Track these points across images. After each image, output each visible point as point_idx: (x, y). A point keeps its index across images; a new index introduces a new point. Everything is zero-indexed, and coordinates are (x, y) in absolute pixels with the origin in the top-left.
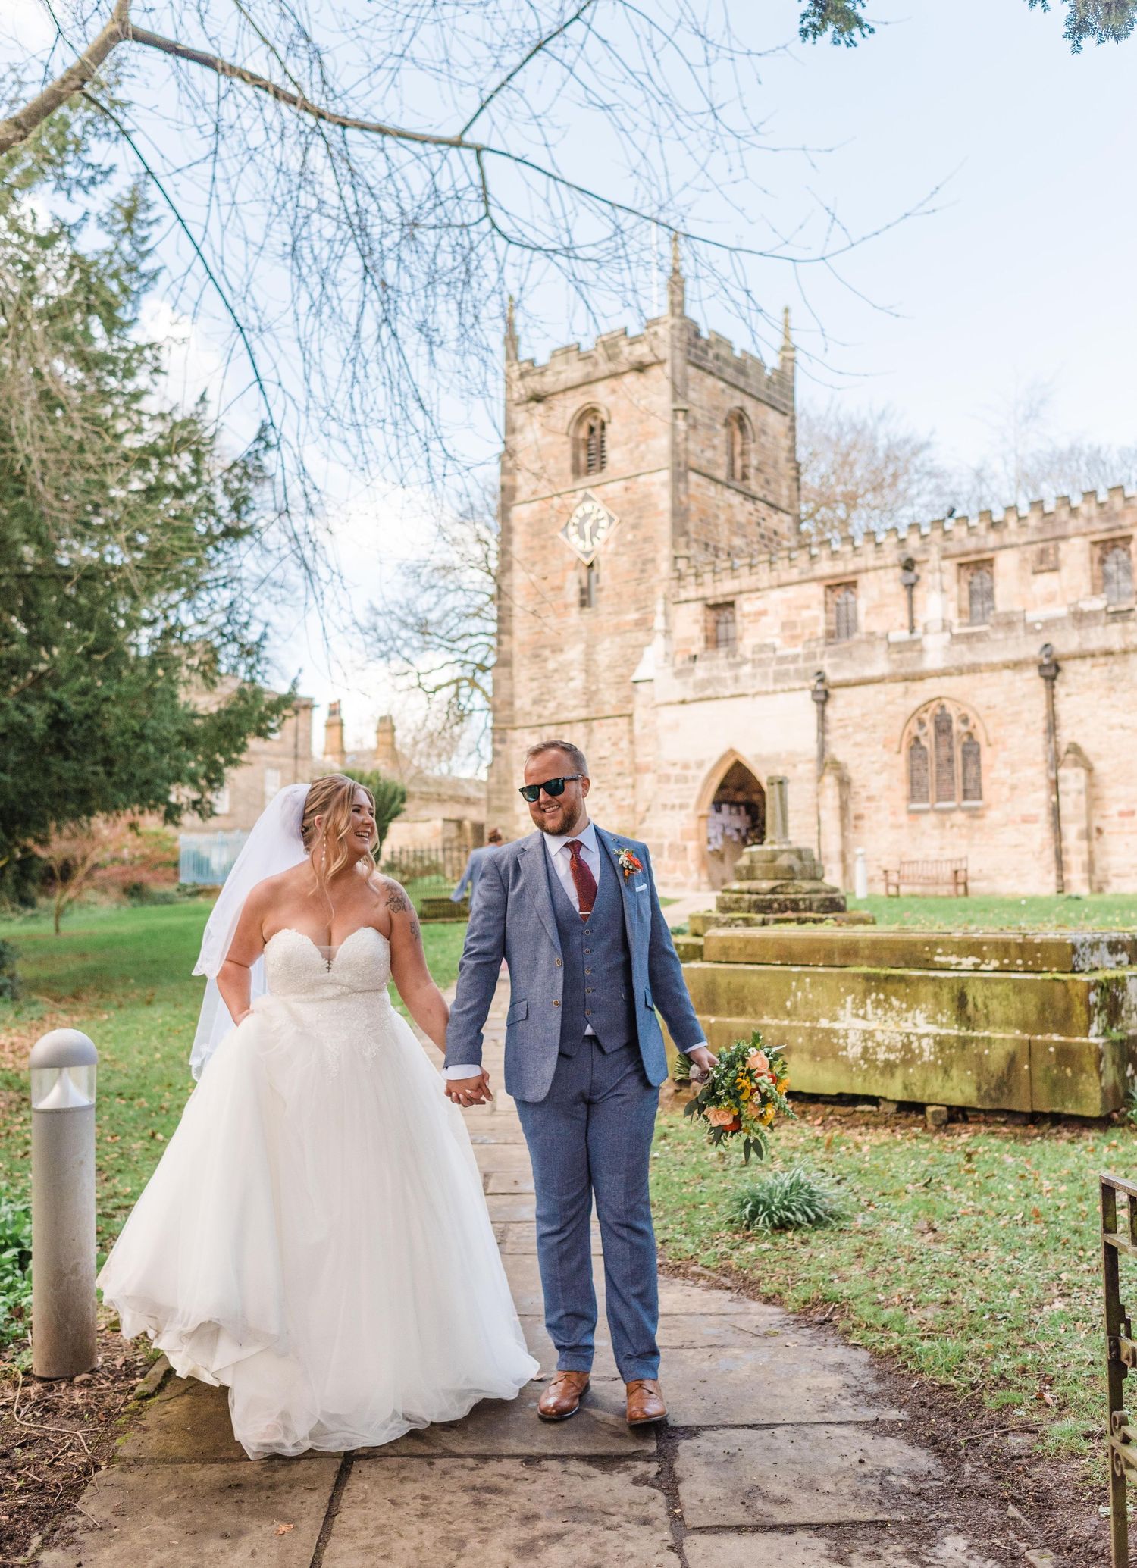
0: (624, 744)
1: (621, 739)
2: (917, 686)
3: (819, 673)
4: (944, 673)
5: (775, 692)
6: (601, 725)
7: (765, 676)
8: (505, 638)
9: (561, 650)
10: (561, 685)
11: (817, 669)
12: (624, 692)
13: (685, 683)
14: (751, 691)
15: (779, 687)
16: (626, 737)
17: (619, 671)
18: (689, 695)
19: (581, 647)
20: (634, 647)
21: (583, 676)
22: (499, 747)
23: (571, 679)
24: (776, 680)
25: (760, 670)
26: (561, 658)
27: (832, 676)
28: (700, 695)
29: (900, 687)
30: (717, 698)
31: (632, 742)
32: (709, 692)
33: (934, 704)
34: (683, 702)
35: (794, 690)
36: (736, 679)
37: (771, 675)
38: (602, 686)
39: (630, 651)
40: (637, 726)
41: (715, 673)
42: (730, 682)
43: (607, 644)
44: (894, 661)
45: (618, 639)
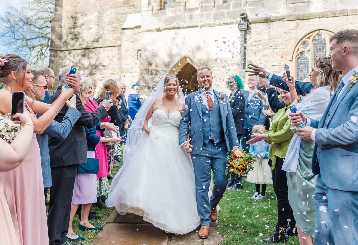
0: (115, 60)
1: (114, 57)
2: (305, 22)
3: (243, 15)
4: (324, 16)
5: (214, 25)
6: (104, 51)
7: (209, 16)
8: (58, 8)
9: (86, 15)
10: (85, 31)
11: (242, 12)
12: (117, 35)
13: (160, 19)
14: (199, 24)
15: (217, 22)
16: (117, 56)
17: (114, 25)
18: (162, 26)
19: (96, 13)
20: (123, 14)
21: (96, 27)
22: (53, 59)
23: (91, 29)
24: (215, 18)
25: (205, 13)
26: (86, 18)
27: (251, 17)
28: (168, 26)
29: (294, 24)
30: (179, 28)
31: (119, 59)
32: (174, 25)
33: (315, 33)
34: (159, 30)
35: (227, 24)
36: (191, 17)
37: (212, 15)
38: (105, 32)
39: (120, 16)
40: (123, 51)
41: (178, 14)
42: (187, 19)
43: (109, 12)
44: (290, 8)
45: (114, 10)
